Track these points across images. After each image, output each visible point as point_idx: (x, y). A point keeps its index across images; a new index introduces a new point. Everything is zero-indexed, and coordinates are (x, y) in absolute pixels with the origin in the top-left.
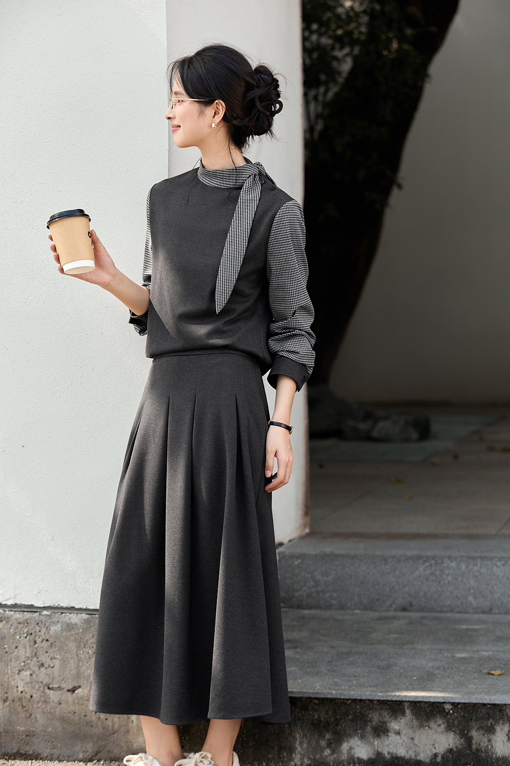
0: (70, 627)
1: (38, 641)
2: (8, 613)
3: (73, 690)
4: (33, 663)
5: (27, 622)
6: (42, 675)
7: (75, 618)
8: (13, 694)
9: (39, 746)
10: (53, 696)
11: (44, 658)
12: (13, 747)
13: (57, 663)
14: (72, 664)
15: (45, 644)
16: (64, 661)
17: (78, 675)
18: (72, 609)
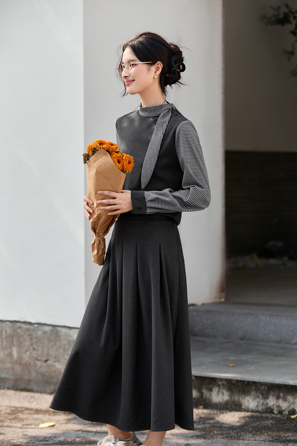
0: (45, 332)
1: (33, 338)
2: (22, 325)
3: (46, 361)
4: (31, 348)
5: (28, 330)
6: (34, 354)
7: (47, 329)
8: (24, 362)
9: (33, 386)
10: (39, 363)
11: (35, 346)
12: (23, 386)
13: (40, 349)
14: (46, 350)
15: (36, 340)
16: (43, 348)
17: (48, 355)
18: (46, 325)
